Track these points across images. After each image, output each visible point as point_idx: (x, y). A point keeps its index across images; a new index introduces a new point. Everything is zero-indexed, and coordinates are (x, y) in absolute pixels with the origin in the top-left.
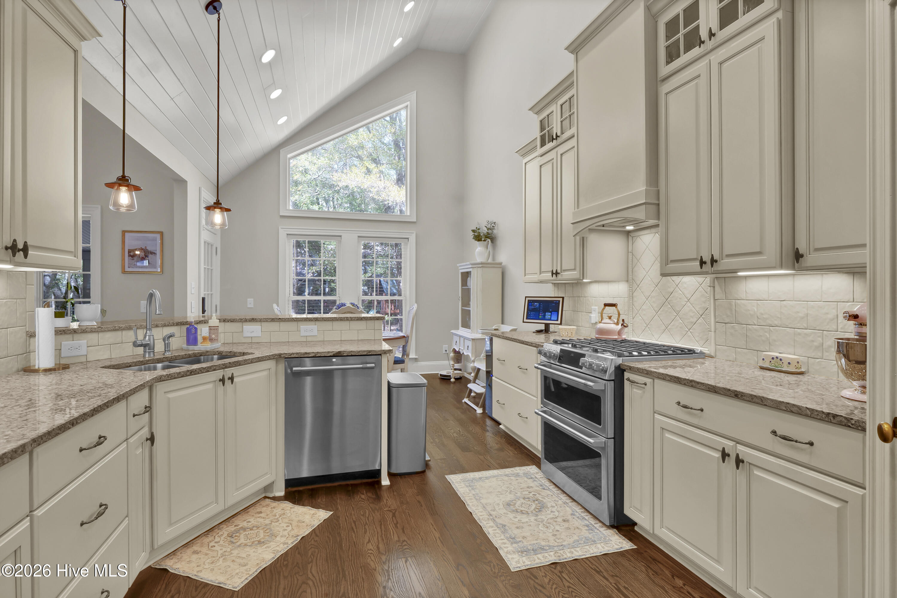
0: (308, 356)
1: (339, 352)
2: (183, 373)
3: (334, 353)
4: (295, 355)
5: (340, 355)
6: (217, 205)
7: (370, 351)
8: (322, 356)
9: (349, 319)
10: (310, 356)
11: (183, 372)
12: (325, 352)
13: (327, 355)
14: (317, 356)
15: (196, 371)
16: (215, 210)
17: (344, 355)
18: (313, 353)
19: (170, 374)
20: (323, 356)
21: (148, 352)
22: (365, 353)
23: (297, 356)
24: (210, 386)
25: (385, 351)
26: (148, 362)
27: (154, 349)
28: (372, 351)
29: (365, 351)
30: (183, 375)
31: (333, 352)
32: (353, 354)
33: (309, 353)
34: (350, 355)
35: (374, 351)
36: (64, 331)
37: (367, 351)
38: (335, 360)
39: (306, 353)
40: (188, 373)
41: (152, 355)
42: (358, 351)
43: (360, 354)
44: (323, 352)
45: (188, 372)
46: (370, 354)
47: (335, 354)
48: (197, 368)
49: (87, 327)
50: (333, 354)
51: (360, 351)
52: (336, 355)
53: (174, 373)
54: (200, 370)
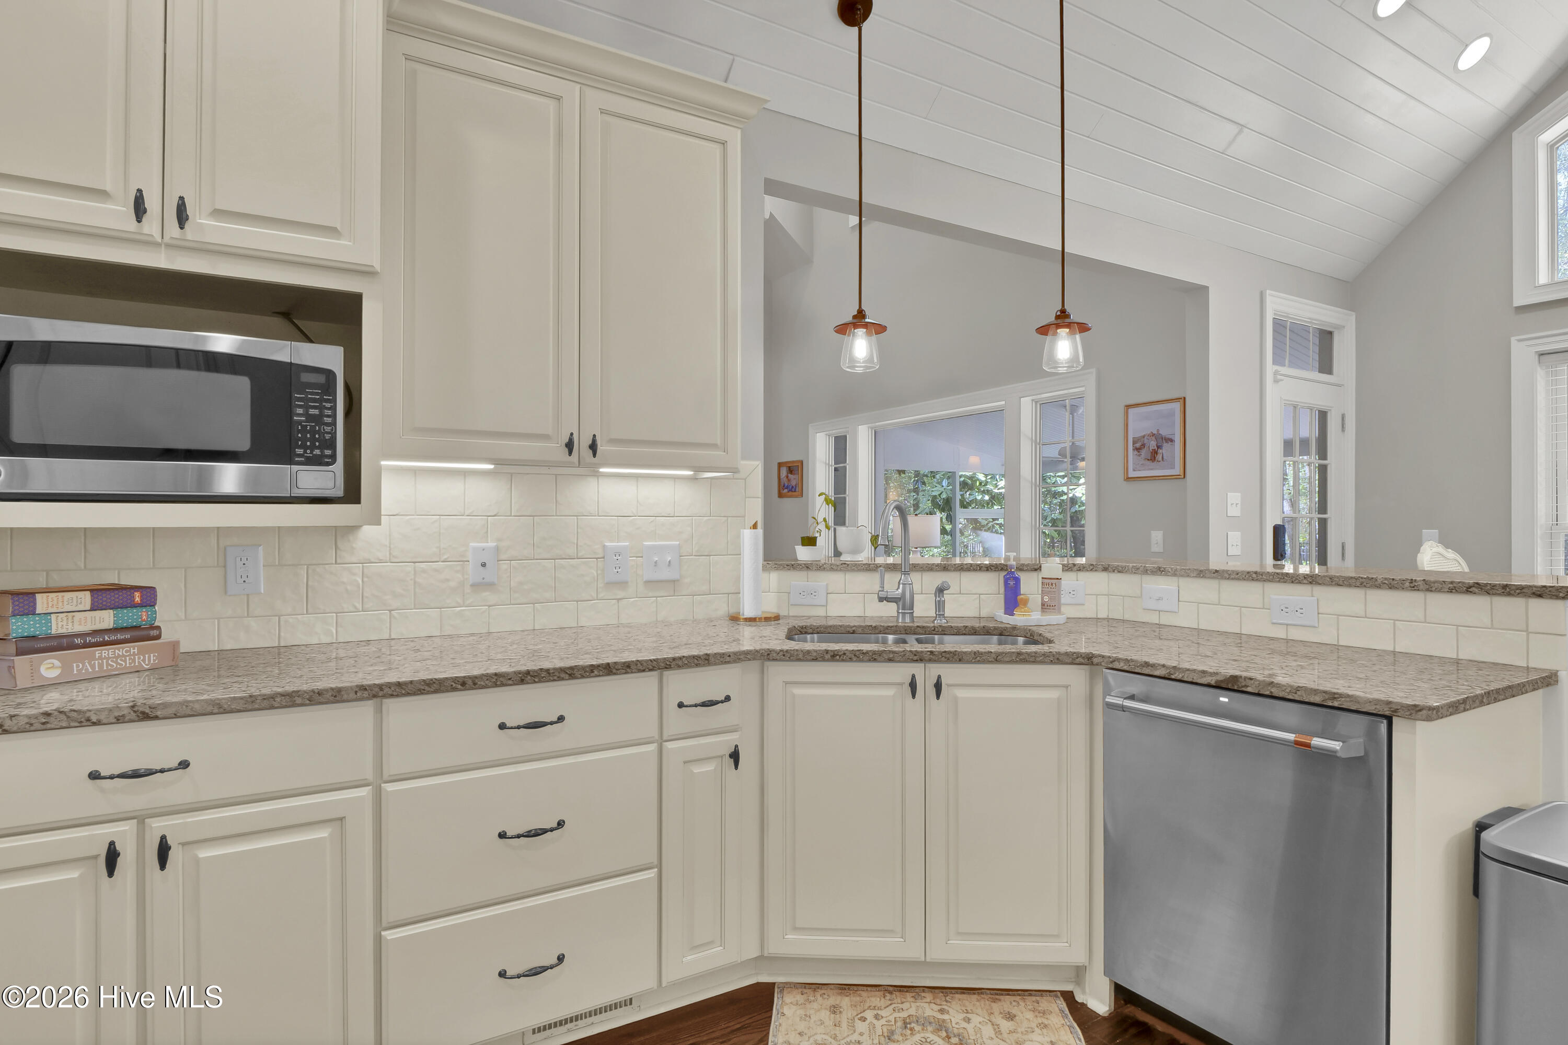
0: (1151, 673)
1: (1235, 679)
2: (815, 654)
3: (1220, 678)
4: (1122, 664)
5: (1236, 688)
6: (1063, 318)
7: (1334, 696)
8: (1185, 679)
9: (1421, 587)
10: (1157, 673)
11: (816, 651)
12: (1194, 671)
13: (1199, 681)
14: (1173, 677)
15: (844, 654)
16: (1059, 331)
17: (1249, 689)
18: (1164, 666)
19: (787, 651)
20: (1190, 680)
21: (902, 613)
22: (1317, 699)
23: (1125, 668)
24: (889, 692)
25: (1395, 707)
26: (887, 631)
27: (912, 607)
28: (1341, 695)
29: (1315, 692)
30: (816, 656)
31: (1217, 674)
32: (1276, 692)
33: (1153, 666)
34: (1268, 693)
35: (1348, 696)
36: (793, 565)
37: (1325, 692)
38: (1226, 700)
39: (1147, 664)
40: (828, 656)
41: (908, 620)
42: (1291, 687)
43: (1297, 698)
44: (1188, 670)
45: (827, 653)
46: (1336, 704)
47: (1222, 681)
48: (847, 650)
49: (856, 562)
50: (1217, 682)
51: (1298, 689)
52: (1224, 685)
53: (797, 650)
54: (855, 655)
